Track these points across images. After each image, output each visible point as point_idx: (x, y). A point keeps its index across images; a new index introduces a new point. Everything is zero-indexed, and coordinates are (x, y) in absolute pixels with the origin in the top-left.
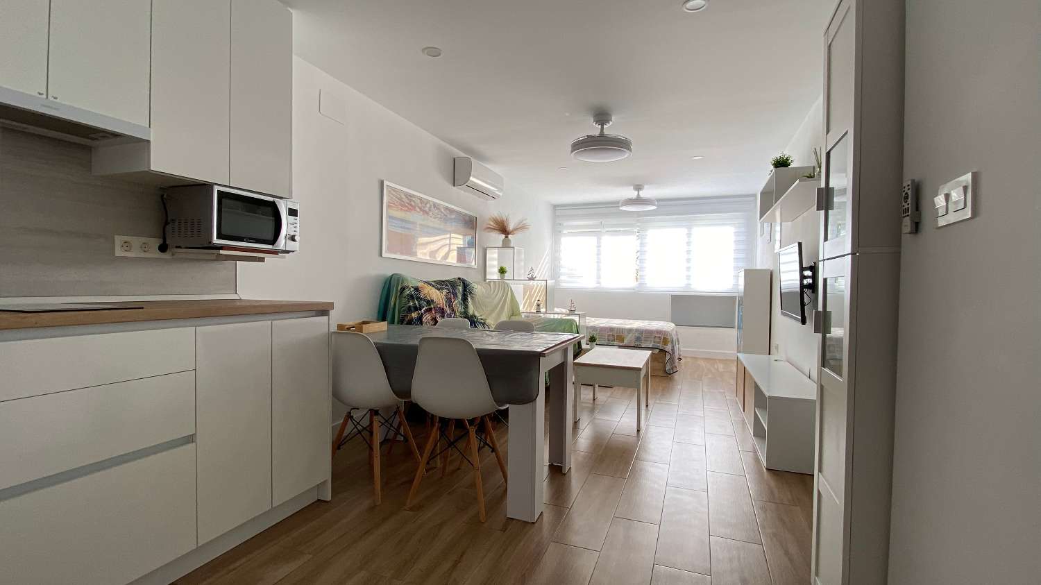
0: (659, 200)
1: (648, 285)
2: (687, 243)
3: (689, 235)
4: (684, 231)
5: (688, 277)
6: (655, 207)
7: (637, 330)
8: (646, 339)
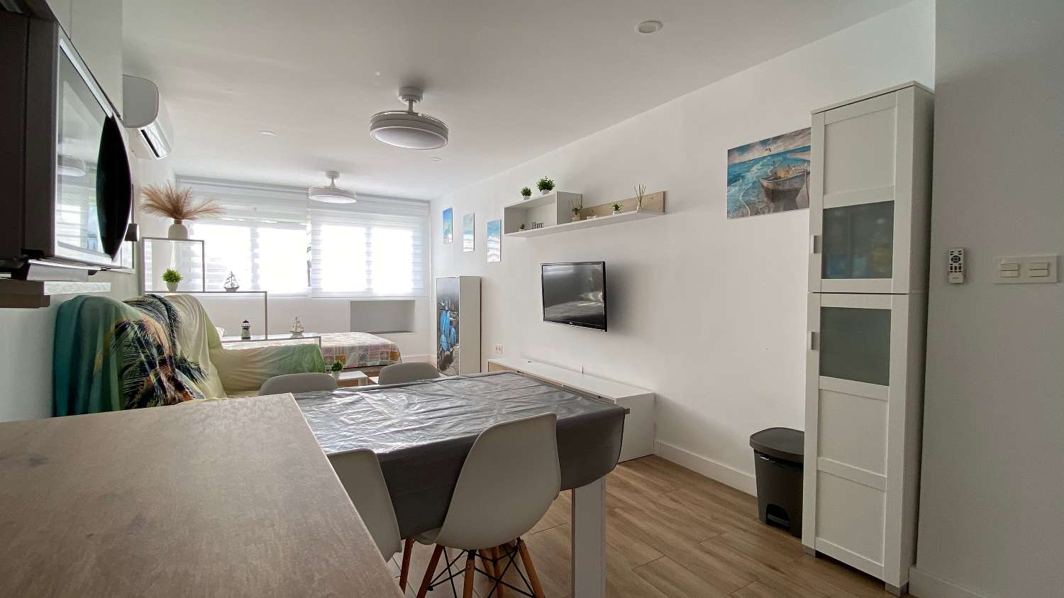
0: (358, 194)
1: (323, 291)
2: (367, 243)
3: (368, 235)
4: (363, 230)
5: (369, 281)
6: (355, 201)
7: (361, 348)
8: (372, 356)
